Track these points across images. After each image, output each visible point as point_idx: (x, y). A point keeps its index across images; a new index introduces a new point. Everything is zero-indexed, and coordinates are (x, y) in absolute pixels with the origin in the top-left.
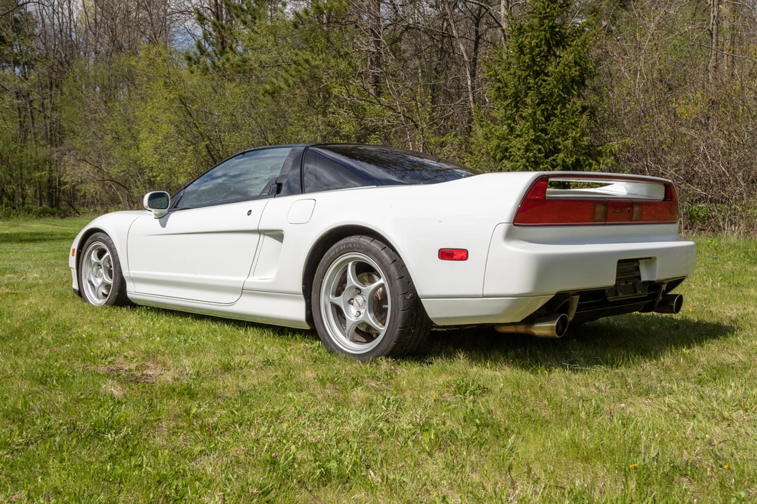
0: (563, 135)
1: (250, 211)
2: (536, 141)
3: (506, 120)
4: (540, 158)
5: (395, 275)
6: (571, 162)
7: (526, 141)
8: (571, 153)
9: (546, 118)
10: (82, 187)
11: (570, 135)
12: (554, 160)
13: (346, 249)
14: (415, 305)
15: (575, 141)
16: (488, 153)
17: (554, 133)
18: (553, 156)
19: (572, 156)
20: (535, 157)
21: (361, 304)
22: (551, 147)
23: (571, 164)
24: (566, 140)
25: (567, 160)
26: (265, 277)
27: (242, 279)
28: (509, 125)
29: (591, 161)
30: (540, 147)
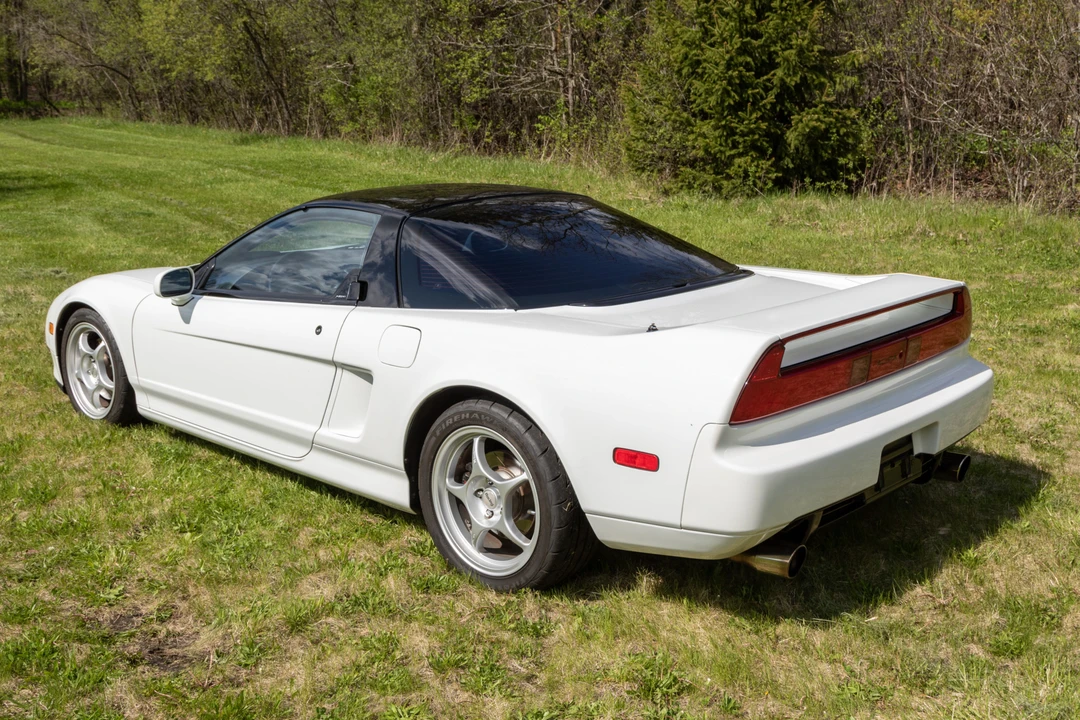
0: (783, 41)
1: (319, 328)
2: (744, 50)
3: (696, 18)
4: (748, 77)
5: (547, 475)
6: (793, 83)
7: (727, 52)
8: (794, 69)
9: (758, 12)
10: (60, 72)
11: (794, 42)
12: (769, 80)
13: (470, 419)
14: (575, 521)
15: (801, 51)
16: (668, 64)
17: (770, 37)
18: (767, 74)
19: (795, 74)
20: (741, 76)
21: (493, 502)
22: (764, 57)
23: (795, 86)
24: (786, 49)
25: (788, 80)
26: (348, 433)
27: (312, 428)
28: (702, 25)
29: (823, 80)
30: (749, 59)
